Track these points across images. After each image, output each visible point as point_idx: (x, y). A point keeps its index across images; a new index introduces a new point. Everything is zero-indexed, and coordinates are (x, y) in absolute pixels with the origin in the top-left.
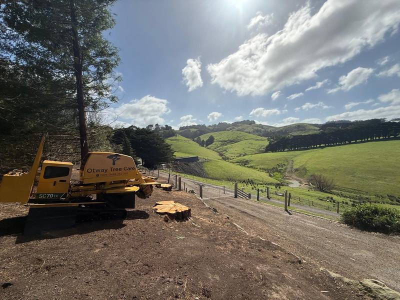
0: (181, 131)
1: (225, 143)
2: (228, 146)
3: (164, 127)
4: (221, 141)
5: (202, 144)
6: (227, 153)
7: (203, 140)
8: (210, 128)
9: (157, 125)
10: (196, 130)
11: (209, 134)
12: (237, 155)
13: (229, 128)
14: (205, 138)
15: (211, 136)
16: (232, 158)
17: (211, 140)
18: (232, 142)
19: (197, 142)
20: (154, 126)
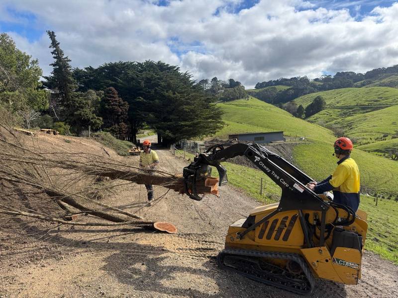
0: (258, 91)
1: (348, 110)
2: (355, 117)
3: (228, 83)
4: (342, 108)
5: (298, 113)
6: (353, 131)
7: (301, 107)
8: (318, 83)
9: (215, 79)
10: (286, 88)
11: (315, 95)
12: (378, 136)
13: (359, 83)
14: (304, 101)
15: (319, 97)
16: (365, 141)
17: (317, 106)
18: (365, 108)
19: (288, 110)
20: (209, 82)
